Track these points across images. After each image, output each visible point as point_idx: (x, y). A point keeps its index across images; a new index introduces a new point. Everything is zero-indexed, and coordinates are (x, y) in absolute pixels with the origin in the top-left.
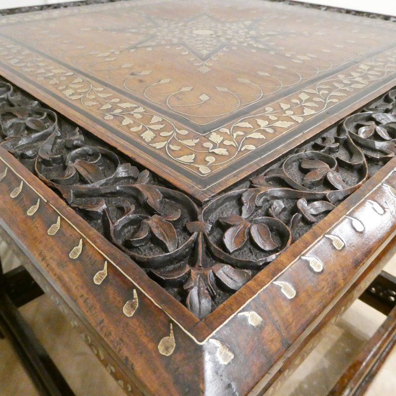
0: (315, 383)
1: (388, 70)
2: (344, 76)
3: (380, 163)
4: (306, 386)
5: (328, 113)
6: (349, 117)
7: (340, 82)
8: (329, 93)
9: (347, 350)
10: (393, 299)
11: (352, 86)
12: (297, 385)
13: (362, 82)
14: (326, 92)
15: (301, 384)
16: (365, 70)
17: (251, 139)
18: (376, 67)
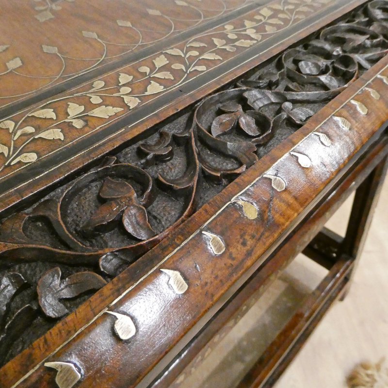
0: (254, 339)
1: (297, 16)
2: (232, 27)
3: (224, 181)
4: (245, 343)
5: (181, 91)
6: (210, 97)
7: (224, 36)
8: (200, 55)
9: (289, 304)
10: (334, 255)
11: (237, 44)
12: (236, 341)
13: (253, 36)
14: (196, 53)
15: (241, 341)
16: (265, 17)
17: (40, 140)
18: (283, 12)
